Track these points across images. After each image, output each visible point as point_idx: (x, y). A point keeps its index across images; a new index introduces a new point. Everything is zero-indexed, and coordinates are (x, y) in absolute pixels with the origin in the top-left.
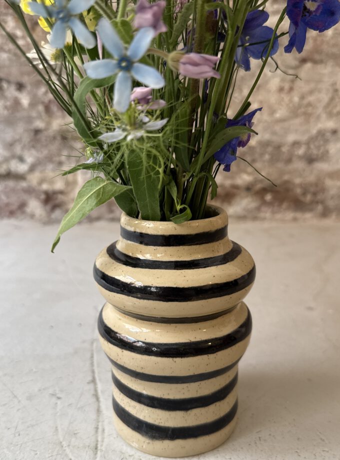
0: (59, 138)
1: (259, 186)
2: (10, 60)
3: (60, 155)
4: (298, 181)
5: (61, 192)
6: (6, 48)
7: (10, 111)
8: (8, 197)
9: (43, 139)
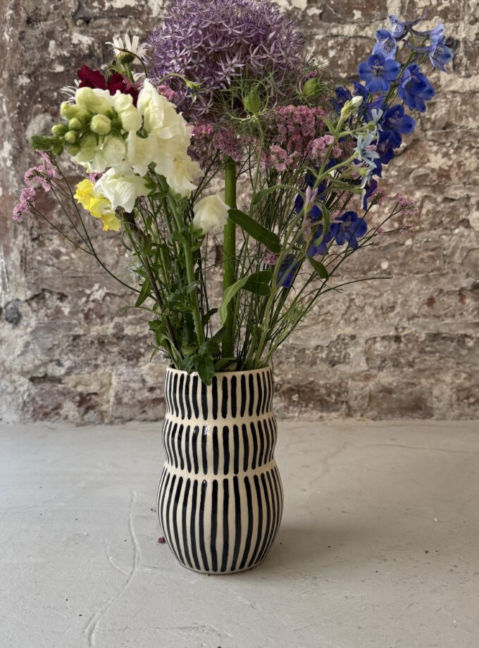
0: (96, 342)
1: (286, 387)
2: (53, 273)
3: (96, 359)
4: (322, 382)
5: (95, 394)
6: (51, 263)
7: (50, 318)
8: (42, 400)
9: (81, 343)
